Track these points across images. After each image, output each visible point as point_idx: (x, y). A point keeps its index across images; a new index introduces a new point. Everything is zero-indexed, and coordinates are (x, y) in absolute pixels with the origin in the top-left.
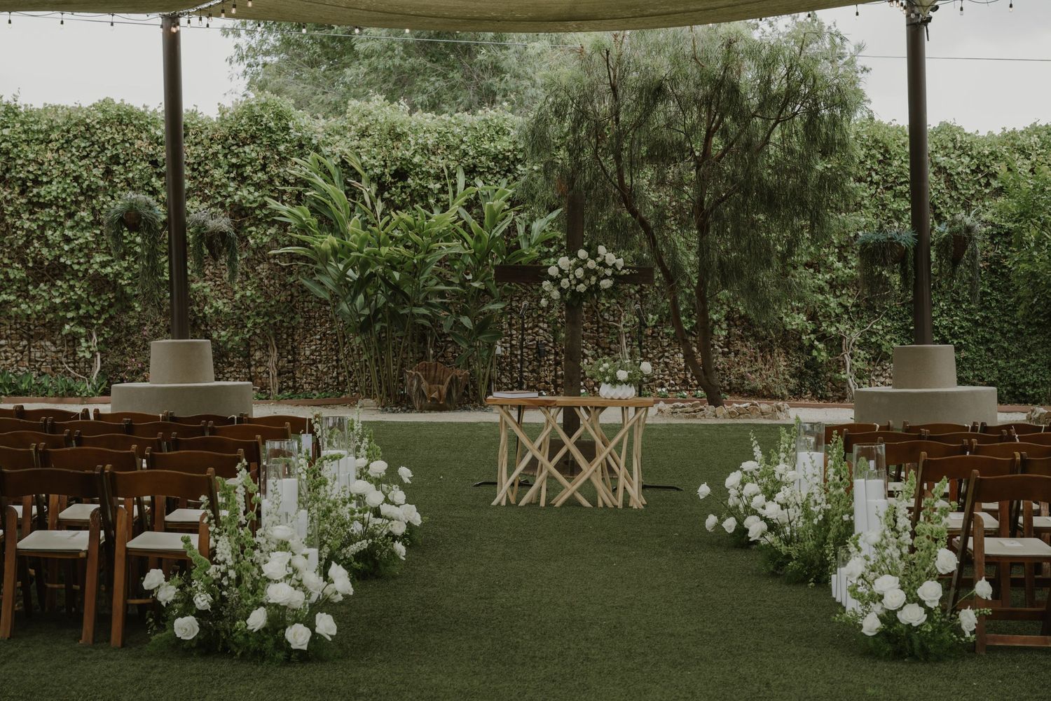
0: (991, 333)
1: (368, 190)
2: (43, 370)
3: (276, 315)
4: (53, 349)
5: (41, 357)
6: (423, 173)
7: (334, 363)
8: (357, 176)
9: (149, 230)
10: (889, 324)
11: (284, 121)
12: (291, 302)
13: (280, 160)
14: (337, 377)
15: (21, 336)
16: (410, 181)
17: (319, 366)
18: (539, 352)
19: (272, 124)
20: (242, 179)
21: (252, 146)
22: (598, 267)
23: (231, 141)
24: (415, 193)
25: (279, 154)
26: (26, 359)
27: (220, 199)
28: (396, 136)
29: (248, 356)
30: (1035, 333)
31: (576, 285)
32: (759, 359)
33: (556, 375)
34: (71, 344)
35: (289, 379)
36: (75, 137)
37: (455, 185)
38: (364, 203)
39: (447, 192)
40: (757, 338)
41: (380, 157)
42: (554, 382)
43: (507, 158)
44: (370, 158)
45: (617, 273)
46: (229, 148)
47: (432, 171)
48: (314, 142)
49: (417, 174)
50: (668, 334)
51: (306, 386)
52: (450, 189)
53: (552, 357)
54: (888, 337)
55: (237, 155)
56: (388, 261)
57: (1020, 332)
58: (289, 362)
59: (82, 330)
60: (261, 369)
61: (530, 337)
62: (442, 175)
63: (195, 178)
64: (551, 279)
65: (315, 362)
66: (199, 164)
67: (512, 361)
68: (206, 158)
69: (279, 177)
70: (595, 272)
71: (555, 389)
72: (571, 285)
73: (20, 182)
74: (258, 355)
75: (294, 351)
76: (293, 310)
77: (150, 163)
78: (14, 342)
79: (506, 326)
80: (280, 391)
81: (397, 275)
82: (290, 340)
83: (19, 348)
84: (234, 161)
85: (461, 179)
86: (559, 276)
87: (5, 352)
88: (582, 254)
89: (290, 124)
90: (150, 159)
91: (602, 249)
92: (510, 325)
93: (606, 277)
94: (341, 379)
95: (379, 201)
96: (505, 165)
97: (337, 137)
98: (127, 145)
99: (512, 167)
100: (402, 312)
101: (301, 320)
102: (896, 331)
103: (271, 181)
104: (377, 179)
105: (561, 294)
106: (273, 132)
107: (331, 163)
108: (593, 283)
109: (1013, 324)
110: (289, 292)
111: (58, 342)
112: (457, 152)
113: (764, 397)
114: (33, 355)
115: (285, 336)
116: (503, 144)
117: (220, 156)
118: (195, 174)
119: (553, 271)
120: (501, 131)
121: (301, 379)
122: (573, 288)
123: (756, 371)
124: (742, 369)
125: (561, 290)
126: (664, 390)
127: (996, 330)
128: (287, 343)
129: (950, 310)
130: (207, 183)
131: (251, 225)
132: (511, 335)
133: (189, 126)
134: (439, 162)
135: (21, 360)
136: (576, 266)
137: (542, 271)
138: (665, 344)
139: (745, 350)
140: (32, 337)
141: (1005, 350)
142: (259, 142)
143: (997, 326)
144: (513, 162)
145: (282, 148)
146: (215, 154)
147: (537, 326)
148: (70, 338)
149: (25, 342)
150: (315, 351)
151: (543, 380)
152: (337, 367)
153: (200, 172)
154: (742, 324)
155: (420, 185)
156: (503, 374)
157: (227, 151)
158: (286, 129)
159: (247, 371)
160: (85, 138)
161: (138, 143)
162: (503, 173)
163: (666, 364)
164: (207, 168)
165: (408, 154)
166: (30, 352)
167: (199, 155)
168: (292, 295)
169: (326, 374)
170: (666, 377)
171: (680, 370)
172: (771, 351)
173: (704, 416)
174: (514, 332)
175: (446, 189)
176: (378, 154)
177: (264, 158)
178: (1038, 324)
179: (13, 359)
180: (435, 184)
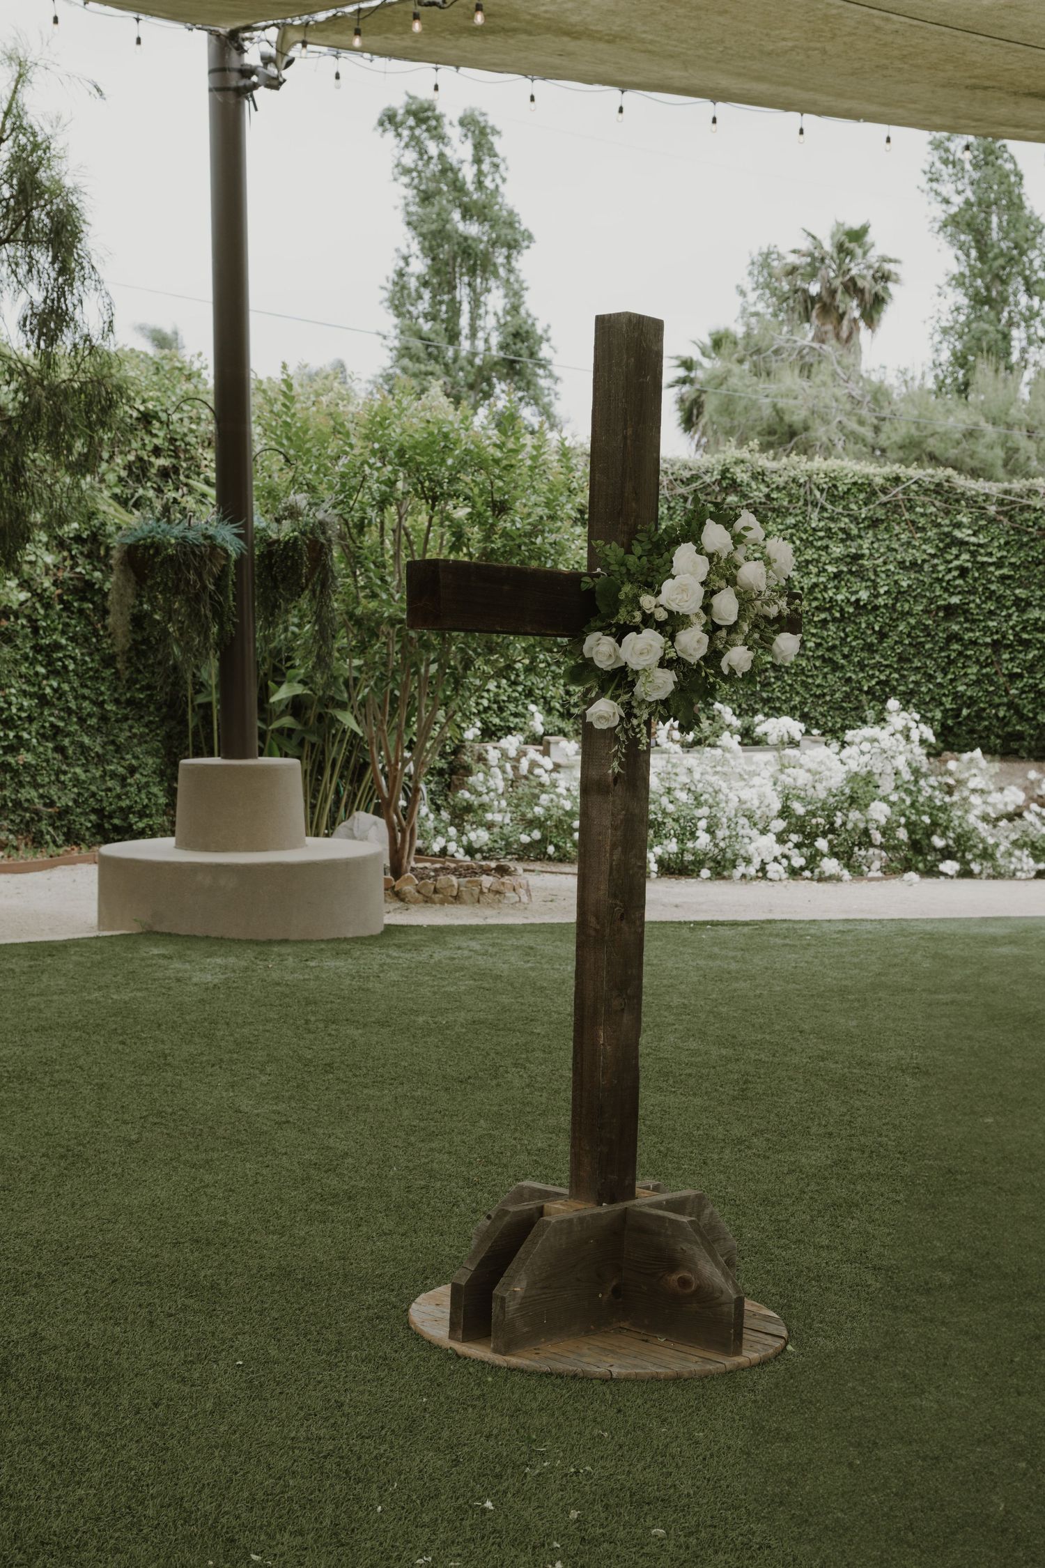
0: (62, 719)
30: (126, 718)
57: (104, 718)
109: (97, 703)
127: (69, 711)
141: (84, 749)
143: (73, 705)
178: (130, 702)
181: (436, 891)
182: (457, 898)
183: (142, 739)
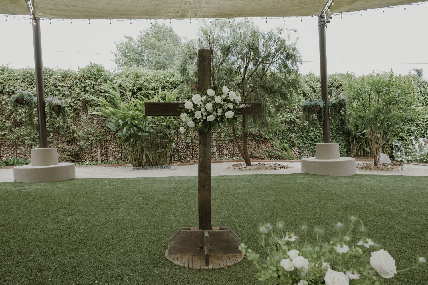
1: (129, 94)
2: (21, 156)
3: (100, 136)
4: (24, 149)
5: (20, 152)
6: (147, 88)
7: (120, 151)
8: (125, 90)
9: (28, 105)
10: (296, 135)
11: (100, 72)
12: (105, 132)
13: (99, 85)
14: (121, 156)
15: (13, 145)
16: (143, 91)
17: (115, 152)
18: (187, 146)
19: (95, 73)
20: (86, 91)
21: (89, 80)
22: (222, 103)
23: (82, 79)
24: (145, 95)
25: (98, 83)
26: (15, 153)
27: (78, 98)
28: (138, 77)
29: (91, 150)
30: (339, 136)
31: (206, 117)
32: (257, 147)
33: (192, 153)
34: (30, 147)
35: (105, 157)
36: (27, 77)
37: (158, 92)
38: (128, 99)
39: (155, 95)
40: (255, 140)
41: (132, 83)
42: (192, 155)
43: (175, 84)
44: (129, 83)
45: (236, 107)
46: (81, 81)
47: (150, 88)
48: (110, 78)
49: (145, 89)
50: (228, 140)
51: (111, 159)
52: (157, 94)
53: (191, 148)
54: (296, 139)
55: (84, 83)
56: (132, 117)
57: (334, 136)
58: (105, 151)
59: (33, 143)
60: (96, 154)
61: (184, 141)
62: (154, 90)
63: (70, 91)
64: (188, 112)
65: (114, 151)
66: (71, 86)
67: (178, 149)
68: (74, 85)
69: (99, 90)
70: (221, 106)
71: (192, 158)
72: (202, 116)
73: (8, 93)
74: (95, 149)
75: (107, 148)
76: (106, 134)
77: (54, 86)
78: (10, 147)
79: (176, 138)
80: (102, 161)
81: (136, 122)
82: (105, 144)
83: (12, 149)
84: (83, 85)
85: (160, 90)
86: (193, 109)
87: (8, 151)
88: (211, 92)
89: (102, 73)
90: (54, 85)
91: (225, 89)
92: (177, 137)
93: (229, 109)
94: (122, 156)
95: (133, 98)
96: (174, 85)
97: (118, 77)
98: (46, 80)
99: (177, 86)
100: (139, 134)
101: (109, 138)
102: (297, 137)
103: (96, 92)
104: (132, 91)
105: (195, 124)
106: (96, 76)
107: (116, 86)
108: (219, 114)
109: (332, 134)
110: (104, 129)
111: (26, 147)
112: (159, 82)
113: (259, 159)
114: (17, 151)
115: (103, 143)
116: (173, 79)
117: (78, 84)
118: (70, 90)
119: (188, 105)
120: (173, 75)
121: (109, 157)
122: (204, 118)
123: (256, 150)
124: (251, 150)
125: (195, 120)
126: (227, 157)
128: (104, 145)
129: (314, 130)
130: (74, 93)
131: (90, 107)
132: (178, 141)
133: (67, 74)
134: (152, 85)
135: (13, 153)
136: (207, 101)
137: (179, 106)
138: (227, 143)
139: (252, 144)
140: (17, 145)
142: (91, 79)
144: (177, 85)
145: (99, 80)
146: (76, 83)
147: (186, 138)
148: (30, 145)
149: (14, 147)
150: (114, 148)
151: (188, 155)
152: (121, 153)
153: (71, 89)
154: (251, 136)
155: (147, 93)
156: (175, 153)
157: (81, 82)
158: (100, 75)
159: (91, 155)
160: (31, 78)
161: (49, 80)
162: (174, 88)
163: (227, 149)
164: (74, 87)
165: (142, 82)
166: (16, 151)
167: (71, 84)
168: (105, 130)
169: (118, 155)
170: (227, 153)
171: (232, 151)
172: (260, 144)
173: (246, 170)
174: (179, 140)
175: (155, 94)
176: (132, 82)
177: (93, 84)
178: (340, 134)
179: (10, 153)
180: (151, 92)
181: (378, 168)
182: (382, 169)
183: (342, 140)
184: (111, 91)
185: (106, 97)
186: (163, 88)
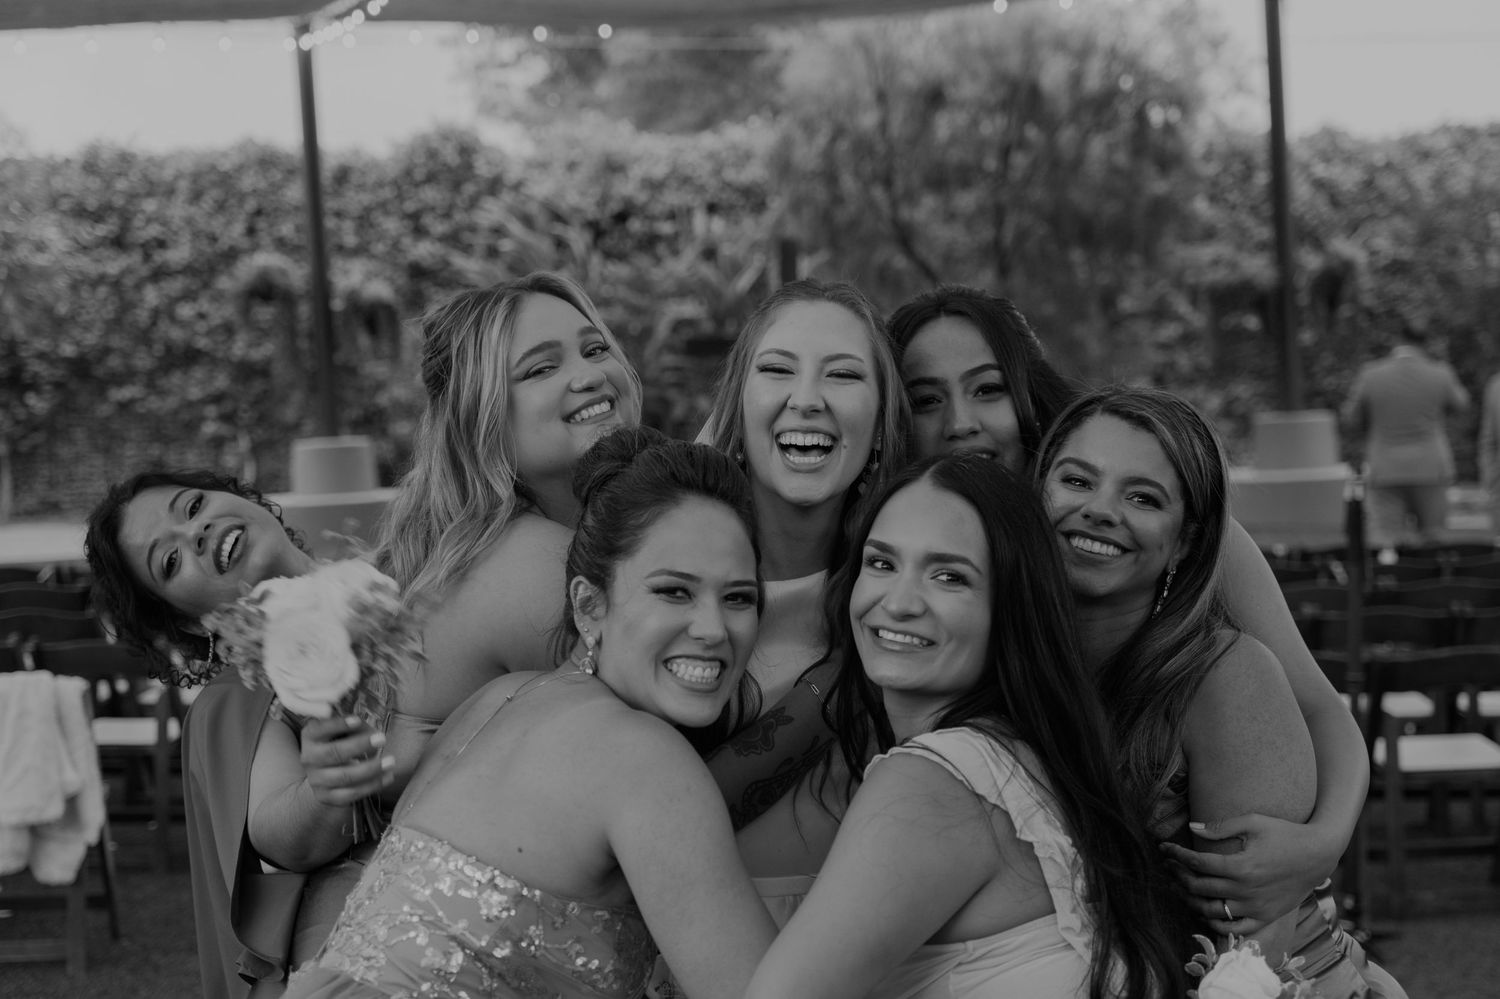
1: (578, 239)
6: (648, 214)
11: (468, 156)
16: (634, 228)
19: (450, 161)
25: (463, 199)
37: (691, 231)
39: (682, 241)
41: (591, 194)
47: (663, 211)
48: (511, 179)
52: (686, 235)
62: (675, 217)
69: (468, 228)
85: (699, 215)
95: (594, 255)
103: (457, 232)
104: (593, 225)
107: (533, 208)
112: (693, 188)
131: (433, 287)
145: (466, 191)
155: (650, 233)
158: (469, 166)
165: (629, 192)
175: (680, 235)
176: (590, 190)
180: (666, 228)
184: (516, 228)
185: (492, 253)
186: (712, 209)
